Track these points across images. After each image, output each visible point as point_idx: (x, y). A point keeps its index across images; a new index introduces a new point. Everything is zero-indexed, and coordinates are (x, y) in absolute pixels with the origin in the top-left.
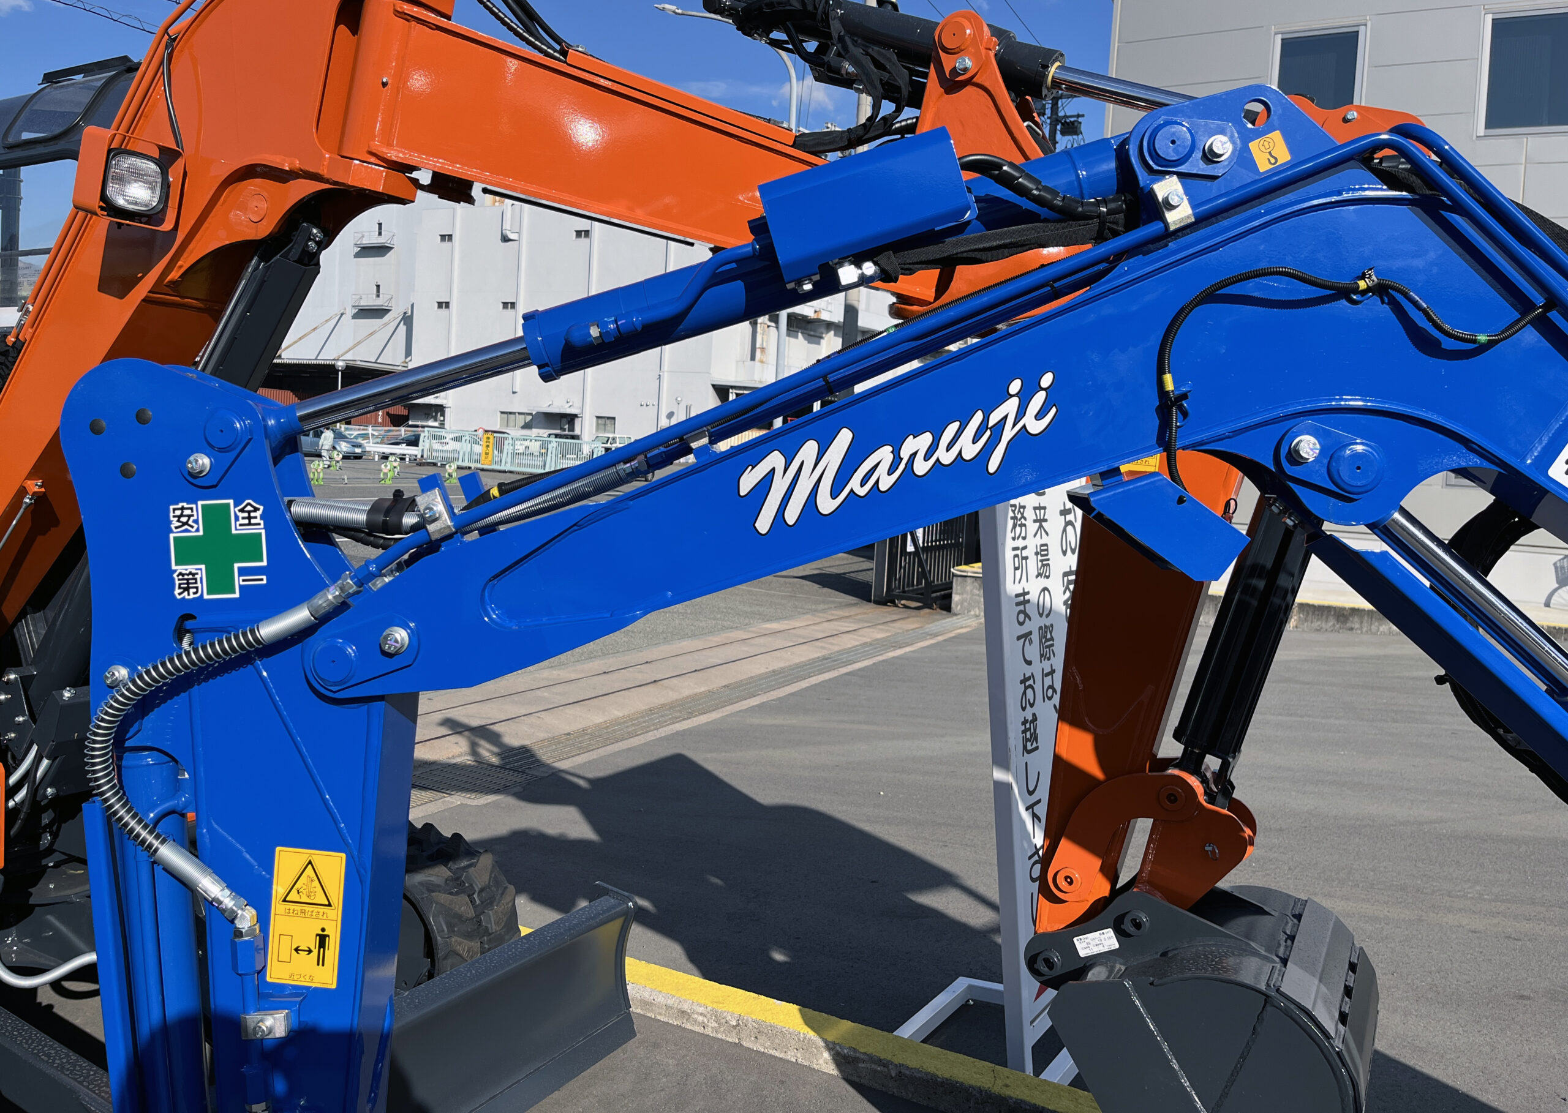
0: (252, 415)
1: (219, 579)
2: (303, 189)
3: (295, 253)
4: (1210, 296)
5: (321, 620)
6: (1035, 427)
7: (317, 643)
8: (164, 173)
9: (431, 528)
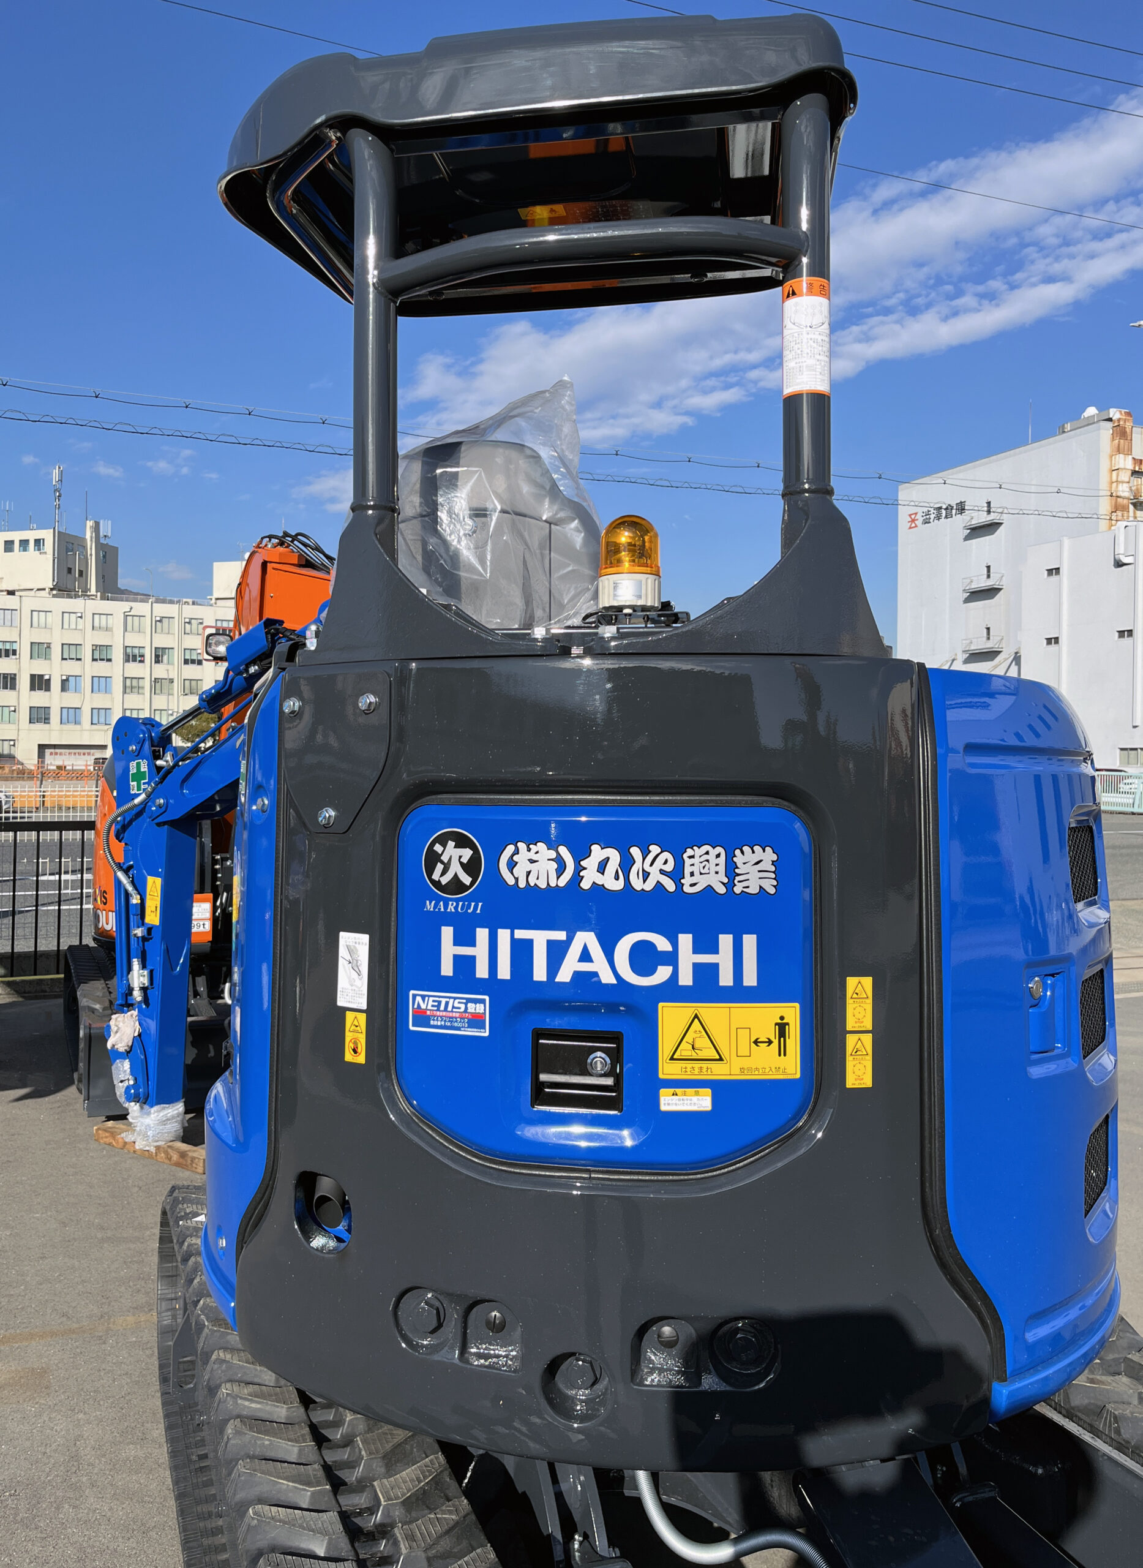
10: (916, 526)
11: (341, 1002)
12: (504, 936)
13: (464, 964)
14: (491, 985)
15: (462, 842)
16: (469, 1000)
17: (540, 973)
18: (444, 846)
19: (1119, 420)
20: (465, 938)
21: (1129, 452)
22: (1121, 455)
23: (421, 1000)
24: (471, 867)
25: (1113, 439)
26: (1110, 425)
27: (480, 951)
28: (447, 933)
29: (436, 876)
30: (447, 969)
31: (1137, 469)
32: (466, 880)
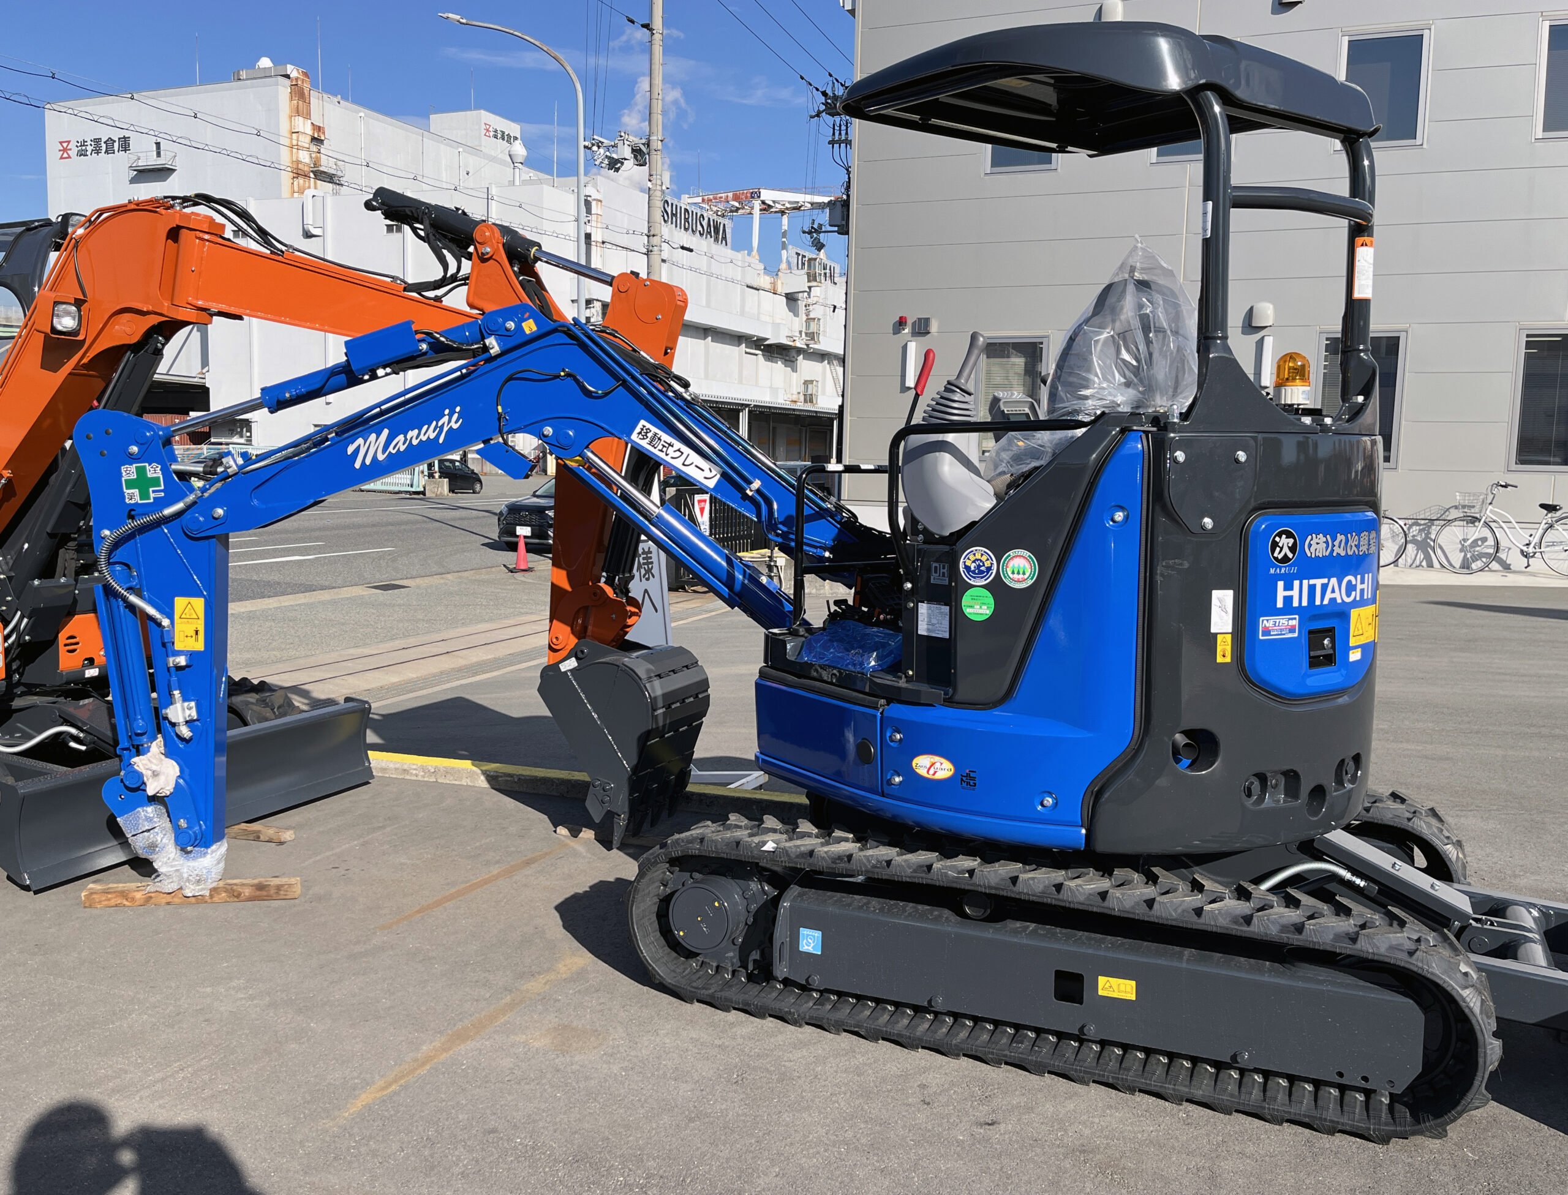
0: (153, 430)
1: (144, 495)
2: (154, 320)
3: (151, 350)
4: (511, 378)
5: (188, 507)
6: (455, 426)
7: (187, 515)
8: (79, 310)
9: (229, 470)
10: (69, 157)
11: (1213, 630)
12: (1305, 582)
13: (1288, 600)
14: (1299, 610)
15: (1289, 535)
16: (1290, 619)
17: (1318, 602)
18: (1280, 537)
19: (297, 79)
20: (1289, 587)
21: (308, 116)
22: (301, 119)
23: (1266, 622)
24: (1293, 549)
25: (291, 99)
26: (287, 82)
27: (1295, 593)
28: (1281, 584)
29: (1276, 555)
30: (1280, 604)
31: (316, 136)
32: (1290, 555)
